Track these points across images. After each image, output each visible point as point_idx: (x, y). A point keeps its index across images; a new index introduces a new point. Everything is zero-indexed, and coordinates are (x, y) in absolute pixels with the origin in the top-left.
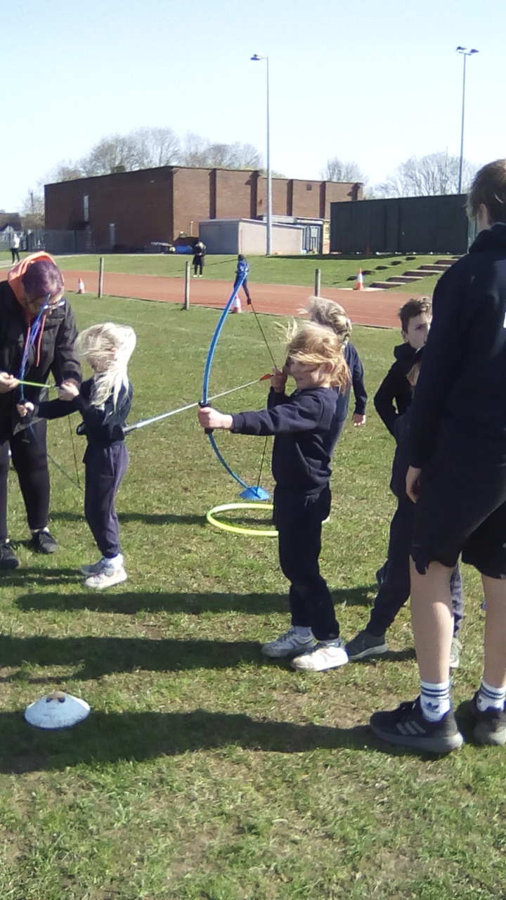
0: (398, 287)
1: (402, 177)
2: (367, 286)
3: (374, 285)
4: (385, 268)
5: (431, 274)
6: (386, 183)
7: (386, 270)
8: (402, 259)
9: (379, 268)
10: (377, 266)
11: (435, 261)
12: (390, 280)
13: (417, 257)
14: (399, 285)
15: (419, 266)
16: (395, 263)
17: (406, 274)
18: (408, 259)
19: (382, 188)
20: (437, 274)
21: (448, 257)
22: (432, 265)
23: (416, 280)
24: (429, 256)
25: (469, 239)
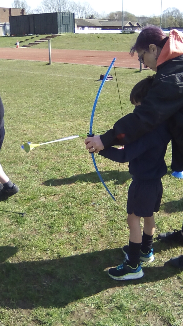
2: (21, 47)
3: (24, 46)
4: (28, 40)
5: (44, 41)
6: (38, 8)
8: (35, 36)
9: (27, 40)
10: (26, 39)
11: (46, 37)
12: (29, 44)
13: (40, 35)
14: (32, 46)
15: (40, 39)
16: (32, 38)
17: (36, 42)
18: (37, 36)
19: (36, 10)
20: (46, 41)
21: (50, 35)
22: (44, 38)
23: (38, 44)
24: (44, 35)
25: (58, 29)
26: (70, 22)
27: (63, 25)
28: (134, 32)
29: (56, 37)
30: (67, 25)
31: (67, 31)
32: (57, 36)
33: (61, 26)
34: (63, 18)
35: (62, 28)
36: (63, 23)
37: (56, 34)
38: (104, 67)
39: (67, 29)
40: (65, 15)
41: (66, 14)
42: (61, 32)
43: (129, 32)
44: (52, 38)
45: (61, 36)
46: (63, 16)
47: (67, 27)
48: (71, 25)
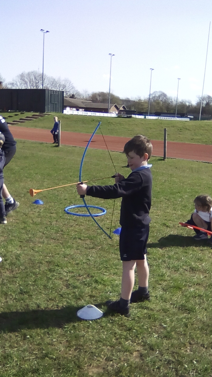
0: (18, 124)
1: (19, 80)
4: (12, 117)
5: (31, 120)
6: (13, 82)
7: (13, 117)
8: (19, 113)
9: (10, 117)
11: (32, 115)
12: (14, 121)
13: (25, 113)
15: (26, 117)
16: (16, 115)
17: (21, 119)
18: (21, 113)
19: (11, 84)
20: (33, 120)
21: (37, 114)
22: (31, 116)
23: (25, 122)
24: (29, 113)
25: (46, 107)
26: (58, 102)
27: (51, 103)
28: (131, 117)
29: (44, 116)
30: (55, 105)
31: (55, 110)
32: (46, 115)
33: (48, 105)
34: (51, 96)
35: (49, 106)
36: (51, 101)
37: (43, 113)
38: (119, 153)
39: (54, 108)
40: (53, 93)
41: (55, 92)
42: (48, 111)
43: (125, 116)
44: (40, 117)
45: (49, 116)
46: (51, 94)
47: (55, 106)
48: (60, 104)
